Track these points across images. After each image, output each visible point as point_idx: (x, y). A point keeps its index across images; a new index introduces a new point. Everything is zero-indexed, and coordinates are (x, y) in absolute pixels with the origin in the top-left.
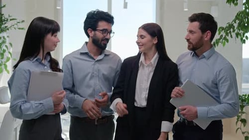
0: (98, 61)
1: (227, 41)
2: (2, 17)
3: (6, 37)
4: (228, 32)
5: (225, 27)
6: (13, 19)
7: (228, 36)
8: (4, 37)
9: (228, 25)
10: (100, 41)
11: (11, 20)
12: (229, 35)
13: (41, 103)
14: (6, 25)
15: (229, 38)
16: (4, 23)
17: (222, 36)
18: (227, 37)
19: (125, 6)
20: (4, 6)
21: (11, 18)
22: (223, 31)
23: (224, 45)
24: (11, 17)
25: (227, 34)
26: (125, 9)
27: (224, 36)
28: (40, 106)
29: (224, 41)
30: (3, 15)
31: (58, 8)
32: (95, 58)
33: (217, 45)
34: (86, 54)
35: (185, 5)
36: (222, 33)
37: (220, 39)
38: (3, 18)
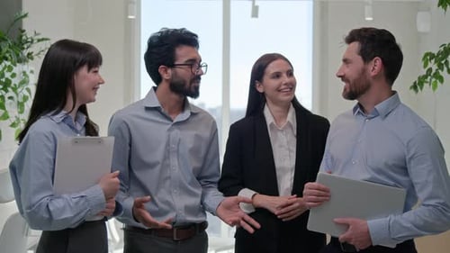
0: (178, 123)
1: (441, 79)
2: (21, 37)
3: (28, 73)
4: (443, 62)
5: (435, 52)
6: (43, 40)
7: (442, 70)
8: (24, 73)
9: (442, 49)
10: (188, 84)
11: (39, 41)
12: (445, 69)
13: (82, 197)
14: (30, 50)
15: (444, 73)
16: (25, 46)
17: (430, 70)
18: (440, 71)
19: (255, 13)
20: (26, 15)
21: (40, 37)
22: (433, 61)
23: (435, 87)
24: (38, 34)
25: (440, 66)
26: (254, 19)
27: (434, 71)
28: (82, 202)
29: (434, 80)
30: (24, 31)
31: (130, 17)
32: (172, 117)
33: (421, 89)
34: (156, 109)
35: (368, 9)
36: (430, 65)
37: (426, 77)
38: (24, 38)
